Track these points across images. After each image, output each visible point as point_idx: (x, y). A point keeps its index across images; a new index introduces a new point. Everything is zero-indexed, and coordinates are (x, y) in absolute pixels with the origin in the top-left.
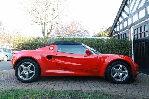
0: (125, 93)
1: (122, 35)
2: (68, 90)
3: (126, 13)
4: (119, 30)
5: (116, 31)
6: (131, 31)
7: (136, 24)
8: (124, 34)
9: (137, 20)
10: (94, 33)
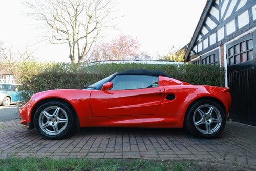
0: (223, 162)
1: (208, 58)
2: (116, 157)
3: (214, 19)
4: (201, 50)
5: (196, 51)
6: (222, 50)
7: (233, 38)
8: (210, 56)
9: (234, 30)
10: (159, 56)
